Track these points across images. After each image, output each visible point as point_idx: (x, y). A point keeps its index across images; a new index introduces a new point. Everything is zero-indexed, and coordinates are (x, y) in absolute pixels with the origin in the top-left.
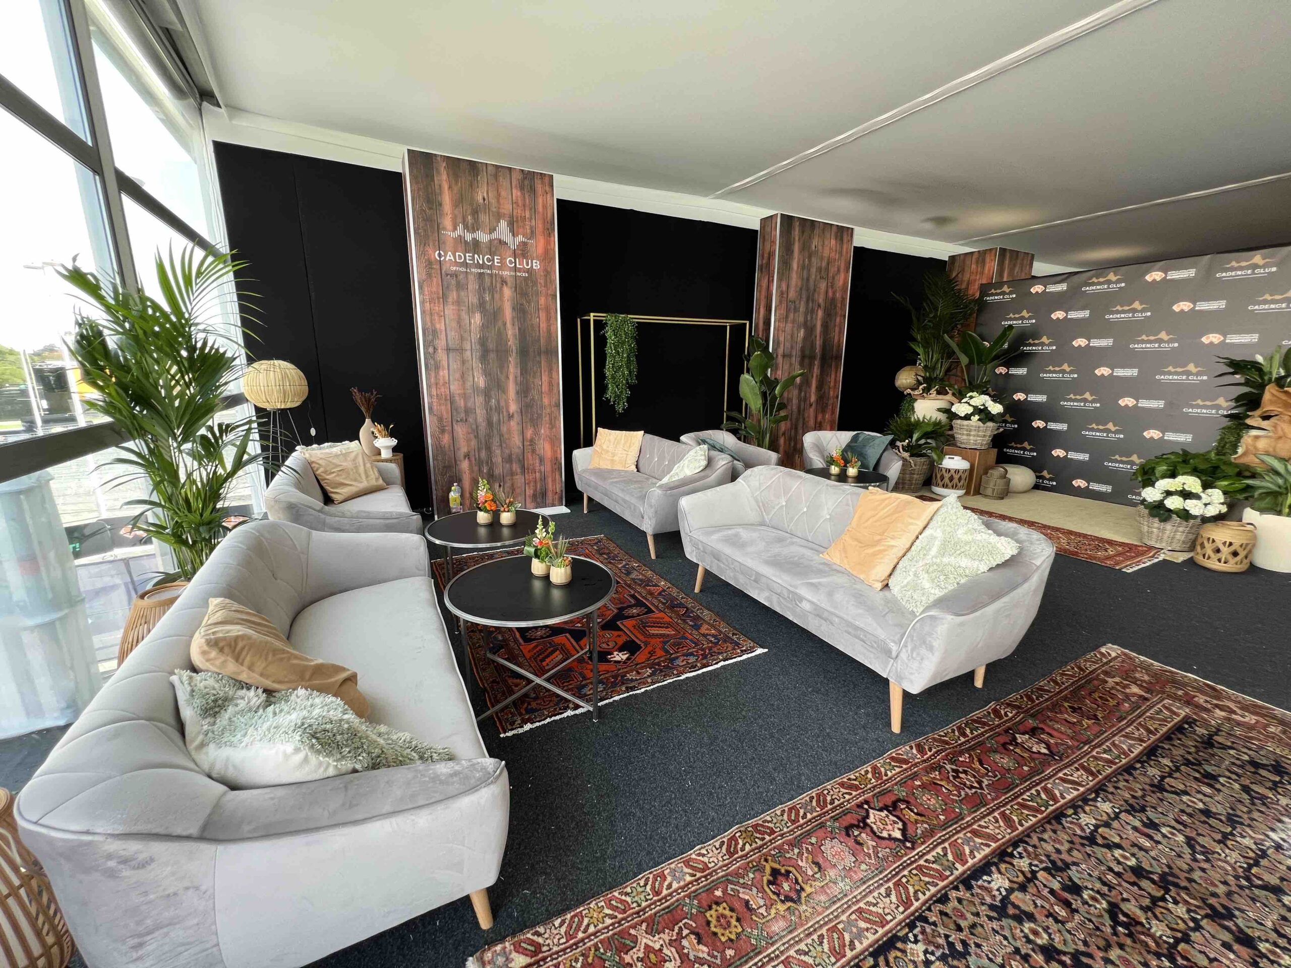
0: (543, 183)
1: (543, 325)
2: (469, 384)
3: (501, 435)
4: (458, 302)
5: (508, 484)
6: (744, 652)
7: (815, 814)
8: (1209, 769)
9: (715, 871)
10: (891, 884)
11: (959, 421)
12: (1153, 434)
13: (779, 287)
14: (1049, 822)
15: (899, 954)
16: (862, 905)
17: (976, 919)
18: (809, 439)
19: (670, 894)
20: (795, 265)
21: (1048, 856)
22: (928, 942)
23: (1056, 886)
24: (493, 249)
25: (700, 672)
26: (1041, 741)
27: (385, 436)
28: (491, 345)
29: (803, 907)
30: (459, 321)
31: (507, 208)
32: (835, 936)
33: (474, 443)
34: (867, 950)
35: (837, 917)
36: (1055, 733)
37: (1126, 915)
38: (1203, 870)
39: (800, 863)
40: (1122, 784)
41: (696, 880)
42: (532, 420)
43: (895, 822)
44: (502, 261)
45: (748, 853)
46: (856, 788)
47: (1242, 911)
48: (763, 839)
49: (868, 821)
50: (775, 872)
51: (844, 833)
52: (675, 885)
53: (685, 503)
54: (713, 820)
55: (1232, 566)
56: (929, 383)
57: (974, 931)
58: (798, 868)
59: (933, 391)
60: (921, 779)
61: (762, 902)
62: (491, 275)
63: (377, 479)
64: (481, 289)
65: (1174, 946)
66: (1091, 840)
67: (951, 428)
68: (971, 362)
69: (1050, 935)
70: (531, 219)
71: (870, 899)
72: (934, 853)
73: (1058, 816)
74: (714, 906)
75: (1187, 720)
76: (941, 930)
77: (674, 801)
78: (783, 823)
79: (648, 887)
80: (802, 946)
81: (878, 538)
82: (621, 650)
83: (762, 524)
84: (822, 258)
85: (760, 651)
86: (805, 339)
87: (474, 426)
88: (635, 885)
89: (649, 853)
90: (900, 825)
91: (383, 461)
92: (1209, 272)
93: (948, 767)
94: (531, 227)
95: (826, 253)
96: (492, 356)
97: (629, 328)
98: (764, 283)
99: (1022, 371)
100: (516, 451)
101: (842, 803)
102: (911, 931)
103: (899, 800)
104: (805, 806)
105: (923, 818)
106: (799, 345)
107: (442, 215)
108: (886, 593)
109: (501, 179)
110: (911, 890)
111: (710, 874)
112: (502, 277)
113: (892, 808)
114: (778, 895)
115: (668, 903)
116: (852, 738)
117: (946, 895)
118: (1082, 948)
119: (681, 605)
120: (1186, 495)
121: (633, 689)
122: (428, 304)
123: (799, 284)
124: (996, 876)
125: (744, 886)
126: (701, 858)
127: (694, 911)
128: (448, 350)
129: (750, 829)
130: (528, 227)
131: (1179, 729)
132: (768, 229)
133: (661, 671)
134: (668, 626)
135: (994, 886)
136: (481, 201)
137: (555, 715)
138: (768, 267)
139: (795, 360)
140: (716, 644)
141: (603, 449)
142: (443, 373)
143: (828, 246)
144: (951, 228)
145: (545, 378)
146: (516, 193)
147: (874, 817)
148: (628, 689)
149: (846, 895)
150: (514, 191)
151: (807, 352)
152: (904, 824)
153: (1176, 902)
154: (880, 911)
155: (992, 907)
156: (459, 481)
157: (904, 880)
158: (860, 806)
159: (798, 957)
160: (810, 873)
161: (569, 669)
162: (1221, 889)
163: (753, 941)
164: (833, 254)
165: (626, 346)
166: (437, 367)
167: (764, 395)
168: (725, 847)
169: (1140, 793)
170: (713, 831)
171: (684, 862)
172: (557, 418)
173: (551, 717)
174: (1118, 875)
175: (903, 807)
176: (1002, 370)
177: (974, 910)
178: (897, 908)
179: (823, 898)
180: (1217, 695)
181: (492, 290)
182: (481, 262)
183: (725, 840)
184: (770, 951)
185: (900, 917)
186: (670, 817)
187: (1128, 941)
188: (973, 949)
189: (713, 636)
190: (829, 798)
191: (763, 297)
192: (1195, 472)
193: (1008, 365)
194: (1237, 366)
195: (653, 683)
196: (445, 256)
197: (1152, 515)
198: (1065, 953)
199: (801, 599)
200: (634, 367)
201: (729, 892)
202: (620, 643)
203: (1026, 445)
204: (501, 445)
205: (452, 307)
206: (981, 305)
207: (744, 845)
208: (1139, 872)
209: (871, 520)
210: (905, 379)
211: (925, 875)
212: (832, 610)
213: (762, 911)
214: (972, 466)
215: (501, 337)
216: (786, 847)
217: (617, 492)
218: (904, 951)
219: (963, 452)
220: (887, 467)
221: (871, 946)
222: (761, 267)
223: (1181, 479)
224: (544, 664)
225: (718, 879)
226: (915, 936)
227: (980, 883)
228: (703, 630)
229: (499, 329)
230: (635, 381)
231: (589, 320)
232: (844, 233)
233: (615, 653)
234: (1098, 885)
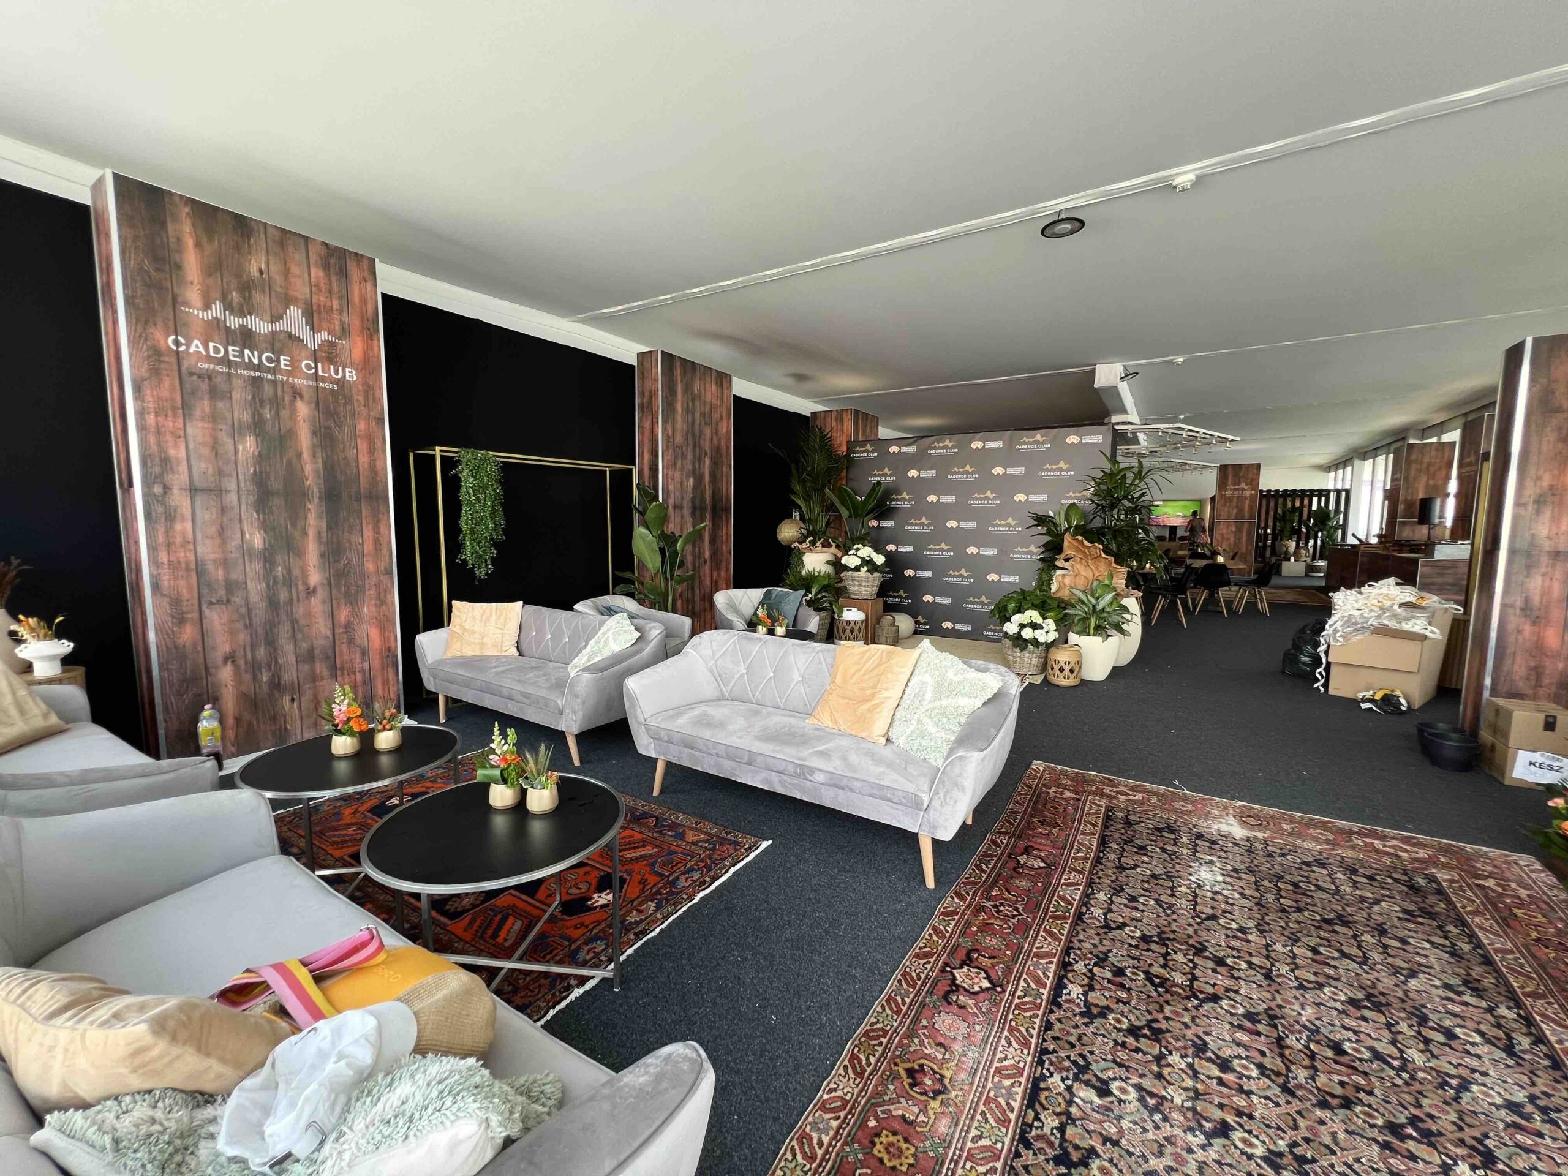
0: (359, 266)
1: (364, 460)
2: (234, 543)
3: (294, 621)
4: (214, 417)
5: (307, 697)
6: (749, 850)
7: (911, 996)
8: (1138, 842)
9: (856, 1100)
10: (1006, 1033)
11: (850, 573)
12: (993, 577)
13: (664, 429)
14: (1077, 924)
15: (1046, 1093)
16: (996, 1064)
17: (1079, 1031)
18: (721, 599)
19: (827, 1152)
20: (679, 407)
21: (1091, 953)
22: (1061, 1070)
23: (1109, 975)
24: (278, 345)
25: (713, 887)
26: (1036, 857)
27: (46, 637)
28: (275, 484)
29: (953, 1094)
30: (215, 446)
31: (301, 290)
32: (993, 1106)
33: (243, 637)
34: (1022, 1104)
35: (984, 1087)
36: (1041, 847)
37: (1157, 977)
38: (1175, 921)
39: (927, 1052)
40: (1101, 874)
41: (844, 1122)
42: (347, 594)
43: (979, 974)
44: (294, 364)
45: (876, 1066)
46: (931, 955)
47: (1207, 941)
48: (881, 1044)
49: (958, 982)
50: (910, 1072)
51: (944, 1003)
52: (826, 1139)
53: (632, 684)
54: (821, 1048)
55: (1071, 681)
56: (814, 536)
57: (1083, 1042)
58: (927, 1057)
59: (818, 544)
60: (975, 925)
61: (916, 1110)
62: (274, 382)
63: (45, 716)
64: (257, 401)
65: (1191, 986)
66: (1107, 927)
67: (841, 580)
68: (850, 516)
69: (1126, 1017)
70: (341, 312)
71: (999, 1055)
72: (1020, 988)
73: (1079, 917)
74: (876, 1140)
75: (1109, 809)
76: (1062, 1054)
77: (768, 1046)
78: (889, 1018)
79: (799, 1157)
80: (974, 1133)
81: (869, 692)
82: (600, 890)
83: (721, 698)
84: (705, 403)
85: (765, 844)
86: (694, 489)
87: (243, 610)
88: (783, 1164)
89: (775, 1119)
90: (983, 975)
91: (41, 682)
92: (1010, 445)
93: (988, 904)
94: (342, 322)
95: (708, 398)
96: (277, 502)
97: (492, 469)
98: (647, 424)
99: (889, 524)
100: (320, 643)
101: (928, 974)
102: (1043, 1068)
103: (969, 952)
104: (897, 991)
105: (996, 960)
106: (689, 495)
107: (182, 281)
108: (890, 746)
109: (291, 249)
110: (1023, 1030)
111: (853, 1106)
112: (293, 386)
113: (968, 961)
114: (925, 1093)
115: (830, 1163)
116: (898, 907)
117: (1048, 1021)
118: (1149, 1017)
119: (645, 815)
120: (1035, 626)
121: (644, 933)
122: (152, 416)
123: (685, 428)
124: (1070, 986)
125: (891, 1102)
126: (834, 1094)
127: (860, 1156)
128: (193, 490)
129: (863, 1039)
130: (337, 323)
131: (1108, 818)
132: (647, 365)
133: (667, 900)
134: (644, 844)
135: (1074, 995)
136: (257, 274)
137: (559, 1003)
138: (649, 408)
139: (687, 512)
140: (713, 849)
141: (465, 630)
142: (182, 527)
143: (709, 392)
144: (809, 386)
145: (368, 533)
146: (317, 273)
147: (960, 975)
148: (639, 935)
149: (979, 1063)
150: (313, 271)
151: (698, 503)
152: (986, 972)
153: (1176, 953)
154: (1012, 1062)
155: (1082, 1014)
156: (215, 701)
157: (1013, 1024)
158: (943, 971)
159: (976, 1145)
160: (940, 1057)
161: (542, 935)
162: (1190, 931)
163: (931, 1154)
164: (714, 401)
165: (490, 492)
166: (170, 517)
167: (662, 551)
168: (850, 1071)
169: (1114, 877)
170: (828, 1059)
171: (819, 1109)
172: (388, 591)
173: (553, 1007)
174: (1136, 947)
175: (976, 956)
176: (873, 523)
177: (1072, 1023)
178: (1022, 1052)
179: (963, 1076)
180: (1113, 784)
181: (276, 403)
182: (256, 361)
183: (846, 1062)
184: (950, 1154)
185: (1029, 1059)
186: (775, 1067)
187: (1168, 997)
188: (1090, 1058)
189: (705, 841)
190: (914, 975)
191: (646, 441)
192: (1034, 607)
193: (879, 518)
194: (1041, 520)
195: (666, 918)
196: (188, 346)
197: (1015, 646)
198: (1142, 1028)
199: (812, 771)
200: (500, 518)
201: (882, 1116)
202: (594, 882)
203: (901, 593)
204: (294, 636)
205: (200, 424)
206: (849, 461)
207: (867, 1059)
208: (1145, 939)
209: (857, 676)
210: (788, 532)
211: (1025, 1010)
212: (850, 775)
213: (922, 1118)
214: (867, 616)
215: (293, 477)
216: (906, 1041)
217: (509, 683)
218: (1048, 1089)
219: (858, 604)
220: (806, 623)
221: (1023, 1098)
222: (642, 406)
223: (1029, 613)
224: (500, 940)
225: (863, 1109)
226: (1048, 1070)
227: (1064, 997)
228: (690, 836)
229: (289, 463)
230: (501, 537)
231: (434, 456)
232: (723, 379)
233: (596, 896)
234: (1131, 962)
